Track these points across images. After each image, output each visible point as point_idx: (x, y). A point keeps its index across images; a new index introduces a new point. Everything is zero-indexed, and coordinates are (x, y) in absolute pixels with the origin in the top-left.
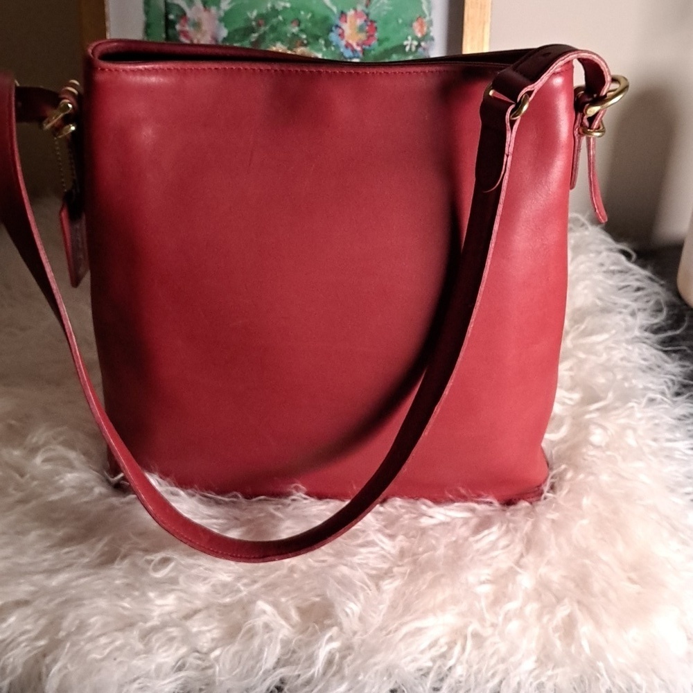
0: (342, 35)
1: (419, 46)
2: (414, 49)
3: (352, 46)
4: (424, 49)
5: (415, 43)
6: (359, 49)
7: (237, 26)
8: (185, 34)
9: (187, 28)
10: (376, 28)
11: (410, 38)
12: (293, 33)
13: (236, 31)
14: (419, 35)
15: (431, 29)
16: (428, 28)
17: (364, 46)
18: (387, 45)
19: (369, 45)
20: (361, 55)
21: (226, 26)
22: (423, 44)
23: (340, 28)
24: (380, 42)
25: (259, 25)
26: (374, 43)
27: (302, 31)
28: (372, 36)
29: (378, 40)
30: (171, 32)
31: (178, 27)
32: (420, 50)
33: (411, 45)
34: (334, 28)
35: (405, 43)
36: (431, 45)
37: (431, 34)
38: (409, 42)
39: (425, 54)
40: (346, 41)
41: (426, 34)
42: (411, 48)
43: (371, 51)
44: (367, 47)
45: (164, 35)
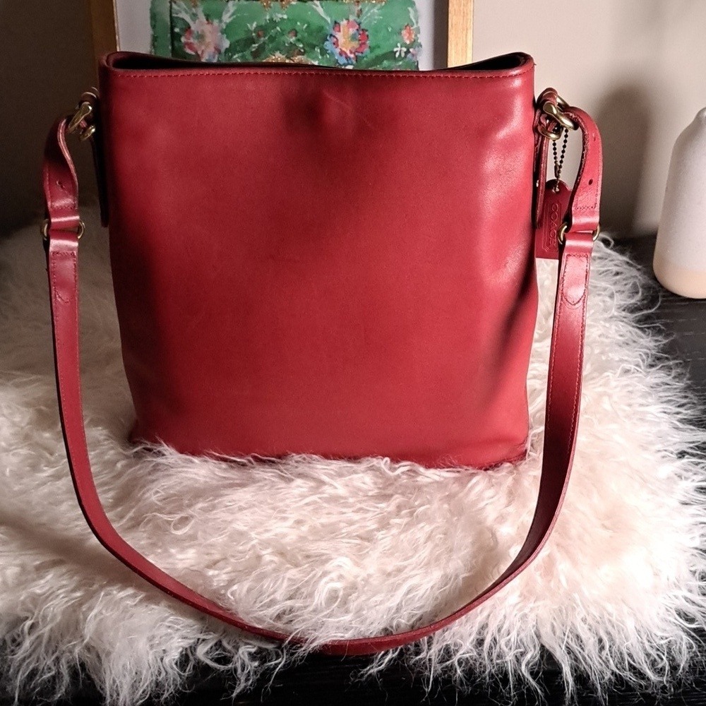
0: (336, 44)
1: (408, 52)
2: (403, 55)
3: (346, 53)
4: (413, 55)
5: (404, 49)
6: (352, 56)
7: (237, 38)
8: (190, 46)
9: (192, 40)
10: (368, 36)
11: (399, 45)
12: (291, 43)
13: (237, 41)
14: (408, 42)
15: (418, 35)
16: (416, 36)
17: (357, 54)
18: (379, 52)
19: (362, 53)
20: (354, 62)
21: (227, 38)
22: (411, 50)
23: (334, 36)
24: (372, 49)
25: (259, 36)
26: (367, 50)
27: (298, 40)
28: (364, 43)
29: (370, 47)
30: (176, 44)
31: (183, 39)
32: (409, 56)
33: (400, 51)
34: (328, 38)
35: (395, 50)
36: (419, 51)
37: (419, 41)
38: (399, 49)
39: (414, 59)
40: (341, 49)
41: (414, 41)
42: (400, 54)
43: (363, 58)
44: (360, 54)
45: (170, 48)
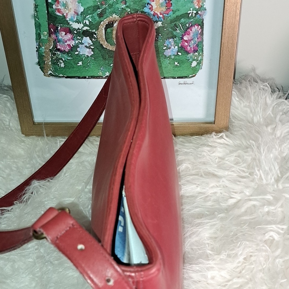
0: (151, 9)
1: (197, 13)
2: (194, 15)
3: (157, 15)
4: (200, 15)
5: (195, 12)
6: (161, 16)
7: (88, 5)
8: (59, 11)
9: (59, 7)
10: (171, 4)
11: (191, 9)
12: (122, 8)
13: (88, 8)
14: (197, 7)
15: (204, 3)
16: (202, 3)
17: (164, 15)
18: (178, 14)
19: (168, 14)
20: (163, 20)
21: (82, 5)
22: (199, 12)
23: (150, 4)
24: (174, 12)
25: (102, 4)
26: (171, 13)
27: (127, 7)
28: (169, 8)
30: (50, 9)
31: (54, 7)
32: (198, 15)
34: (146, 5)
35: (189, 12)
36: (204, 13)
37: (204, 7)
38: (191, 12)
39: (201, 18)
40: (154, 12)
41: (202, 6)
42: (192, 14)
43: (169, 17)
44: (167, 15)
45: (46, 12)
